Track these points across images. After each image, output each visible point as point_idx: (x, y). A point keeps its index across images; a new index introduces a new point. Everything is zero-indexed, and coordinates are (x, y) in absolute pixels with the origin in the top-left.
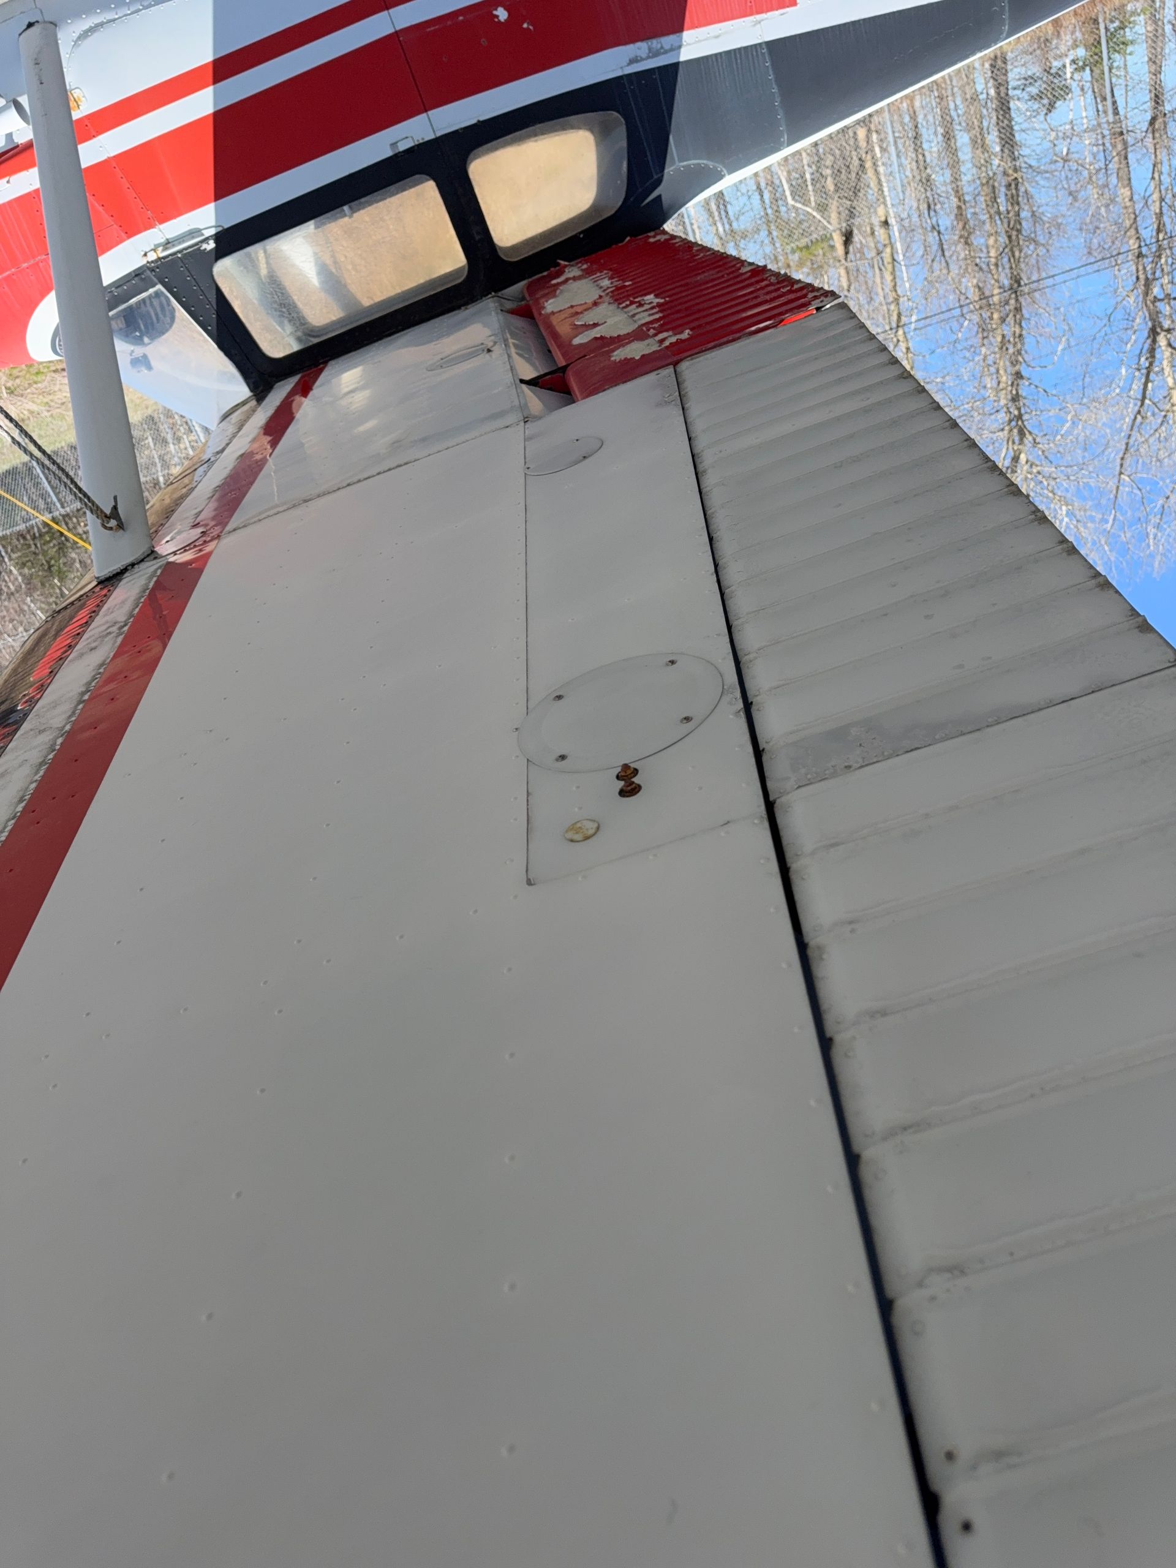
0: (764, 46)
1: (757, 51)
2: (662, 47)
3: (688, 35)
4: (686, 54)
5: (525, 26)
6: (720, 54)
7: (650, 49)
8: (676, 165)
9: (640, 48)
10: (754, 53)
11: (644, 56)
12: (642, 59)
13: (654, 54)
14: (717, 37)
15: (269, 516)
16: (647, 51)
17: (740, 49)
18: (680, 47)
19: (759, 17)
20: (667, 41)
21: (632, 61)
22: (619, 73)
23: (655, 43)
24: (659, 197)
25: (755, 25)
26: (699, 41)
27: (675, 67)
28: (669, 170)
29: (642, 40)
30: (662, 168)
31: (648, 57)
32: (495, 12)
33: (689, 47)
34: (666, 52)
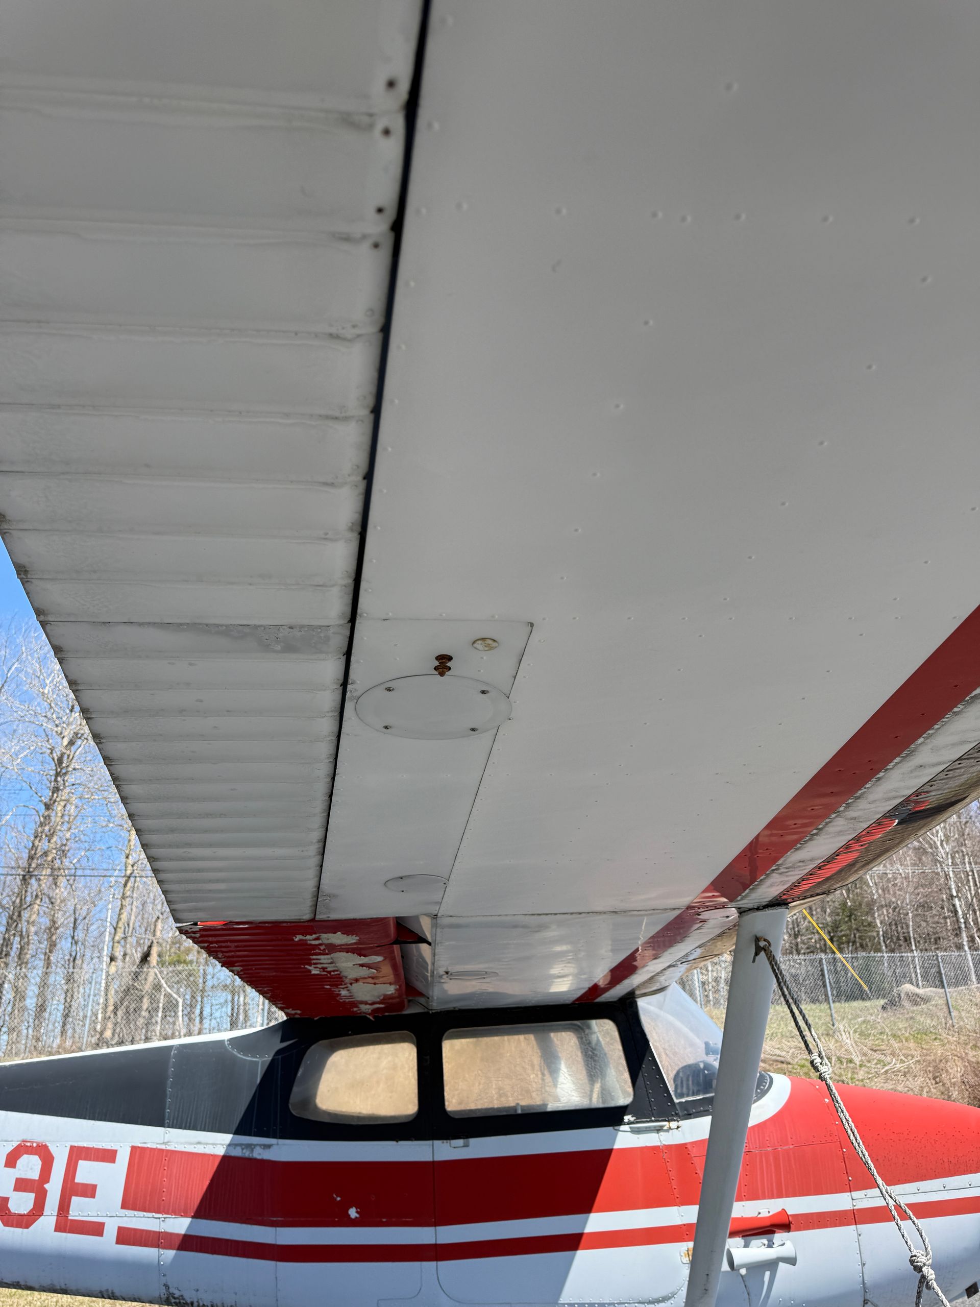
0: (166, 1125)
1: (173, 1122)
2: (243, 1149)
3: (221, 1151)
4: (227, 1138)
5: (339, 1199)
6: (201, 1130)
7: (252, 1151)
8: (261, 1060)
9: (259, 1154)
10: (175, 1122)
11: (258, 1148)
12: (260, 1145)
13: (250, 1146)
14: (199, 1143)
15: (646, 910)
16: (255, 1150)
17: (185, 1128)
18: (229, 1145)
19: (163, 1147)
20: (237, 1152)
21: (269, 1146)
22: (281, 1141)
23: (247, 1154)
24: (282, 1041)
25: (168, 1142)
26: (213, 1144)
27: (238, 1132)
28: (268, 1058)
29: (256, 1160)
30: (273, 1062)
31: (256, 1145)
32: (358, 1216)
33: (223, 1143)
34: (241, 1145)
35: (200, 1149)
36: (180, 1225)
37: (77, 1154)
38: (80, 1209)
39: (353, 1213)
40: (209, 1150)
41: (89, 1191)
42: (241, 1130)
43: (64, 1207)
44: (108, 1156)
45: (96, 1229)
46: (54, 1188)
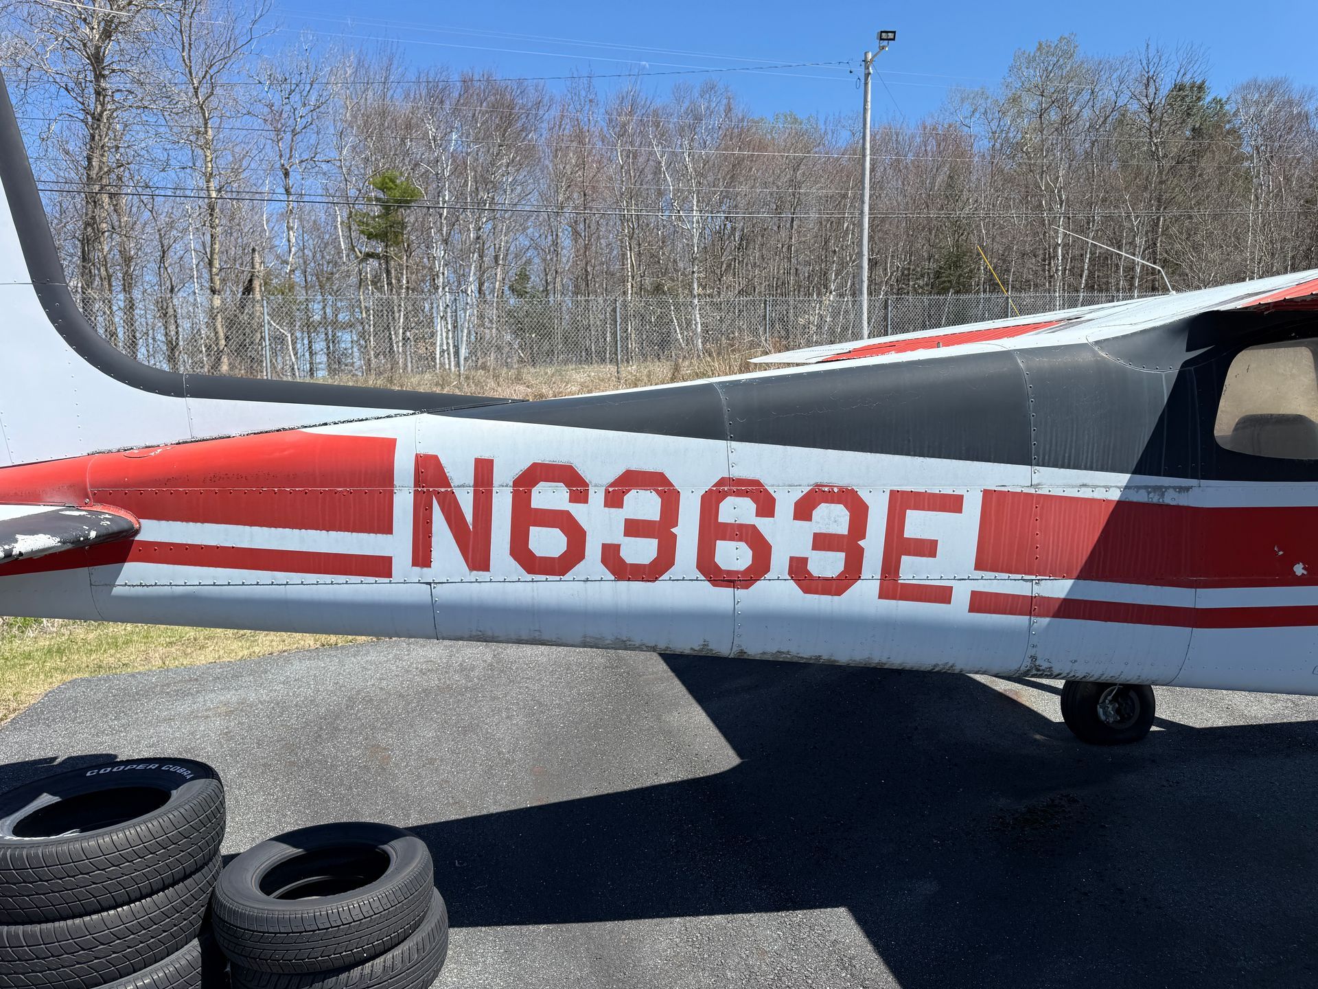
0: (1034, 462)
1: (1044, 458)
2: (1149, 493)
3: (1115, 495)
4: (1123, 479)
5: (1281, 553)
6: (1086, 469)
7: (1163, 495)
8: (1165, 374)
9: (1171, 499)
10: (1047, 457)
11: (1171, 491)
12: (1174, 488)
13: (1160, 490)
14: (1084, 485)
16: (1166, 494)
17: (1063, 467)
18: (1126, 487)
19: (1032, 491)
20: (1141, 497)
21: (1187, 489)
22: (1203, 482)
23: (1155, 498)
24: (1188, 350)
25: (1038, 484)
26: (1104, 487)
27: (1138, 470)
28: (1174, 371)
29: (1168, 506)
30: (1181, 375)
31: (1167, 488)
32: (1305, 573)
33: (1119, 485)
34: (1146, 487)
35: (1086, 493)
36: (1059, 588)
37: (901, 502)
38: (912, 569)
39: (1299, 569)
40: (1099, 494)
41: (927, 548)
42: (1142, 468)
43: (890, 568)
44: (952, 504)
45: (942, 595)
46: (874, 544)
